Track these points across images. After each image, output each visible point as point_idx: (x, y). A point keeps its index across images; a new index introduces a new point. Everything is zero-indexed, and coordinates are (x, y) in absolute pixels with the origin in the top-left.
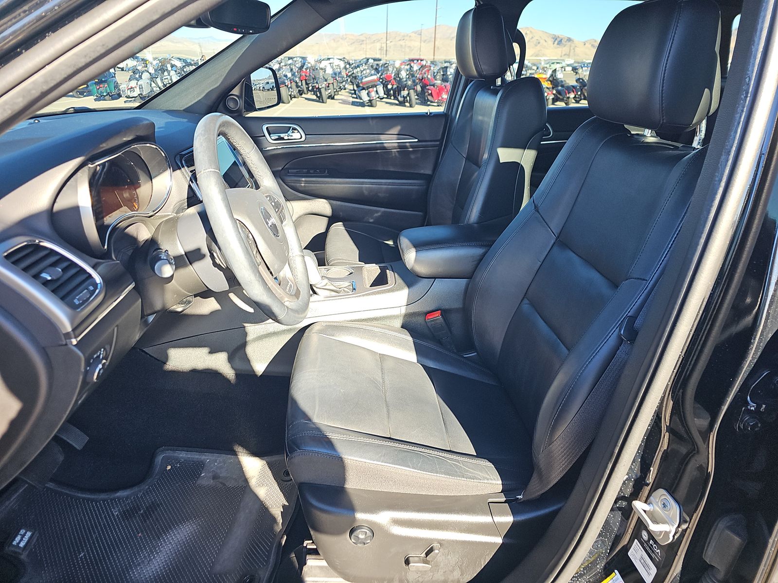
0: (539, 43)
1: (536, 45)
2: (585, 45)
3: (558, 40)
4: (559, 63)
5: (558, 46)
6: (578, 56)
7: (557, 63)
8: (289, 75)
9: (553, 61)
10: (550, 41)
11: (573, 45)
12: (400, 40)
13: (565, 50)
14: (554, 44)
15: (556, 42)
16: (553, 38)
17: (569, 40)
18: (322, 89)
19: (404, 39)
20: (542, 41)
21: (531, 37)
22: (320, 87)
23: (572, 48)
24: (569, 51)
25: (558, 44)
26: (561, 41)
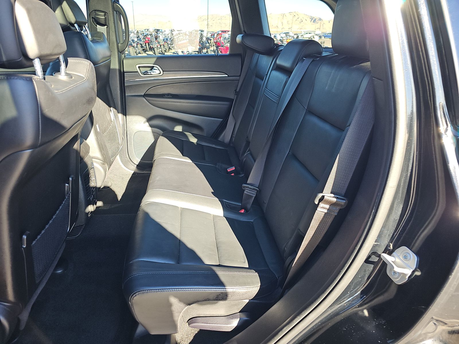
0: (302, 21)
1: (300, 23)
2: (329, 22)
3: (314, 19)
4: (310, 33)
5: (313, 23)
6: (325, 29)
7: (309, 33)
8: (136, 40)
9: (307, 32)
10: (309, 20)
11: (322, 23)
12: (219, 19)
13: (318, 25)
14: (311, 22)
15: (313, 21)
16: (311, 18)
17: (320, 19)
18: (155, 48)
19: (221, 19)
20: (304, 21)
21: (297, 18)
22: (154, 47)
23: (321, 24)
24: (320, 26)
25: (313, 22)
26: (315, 20)
